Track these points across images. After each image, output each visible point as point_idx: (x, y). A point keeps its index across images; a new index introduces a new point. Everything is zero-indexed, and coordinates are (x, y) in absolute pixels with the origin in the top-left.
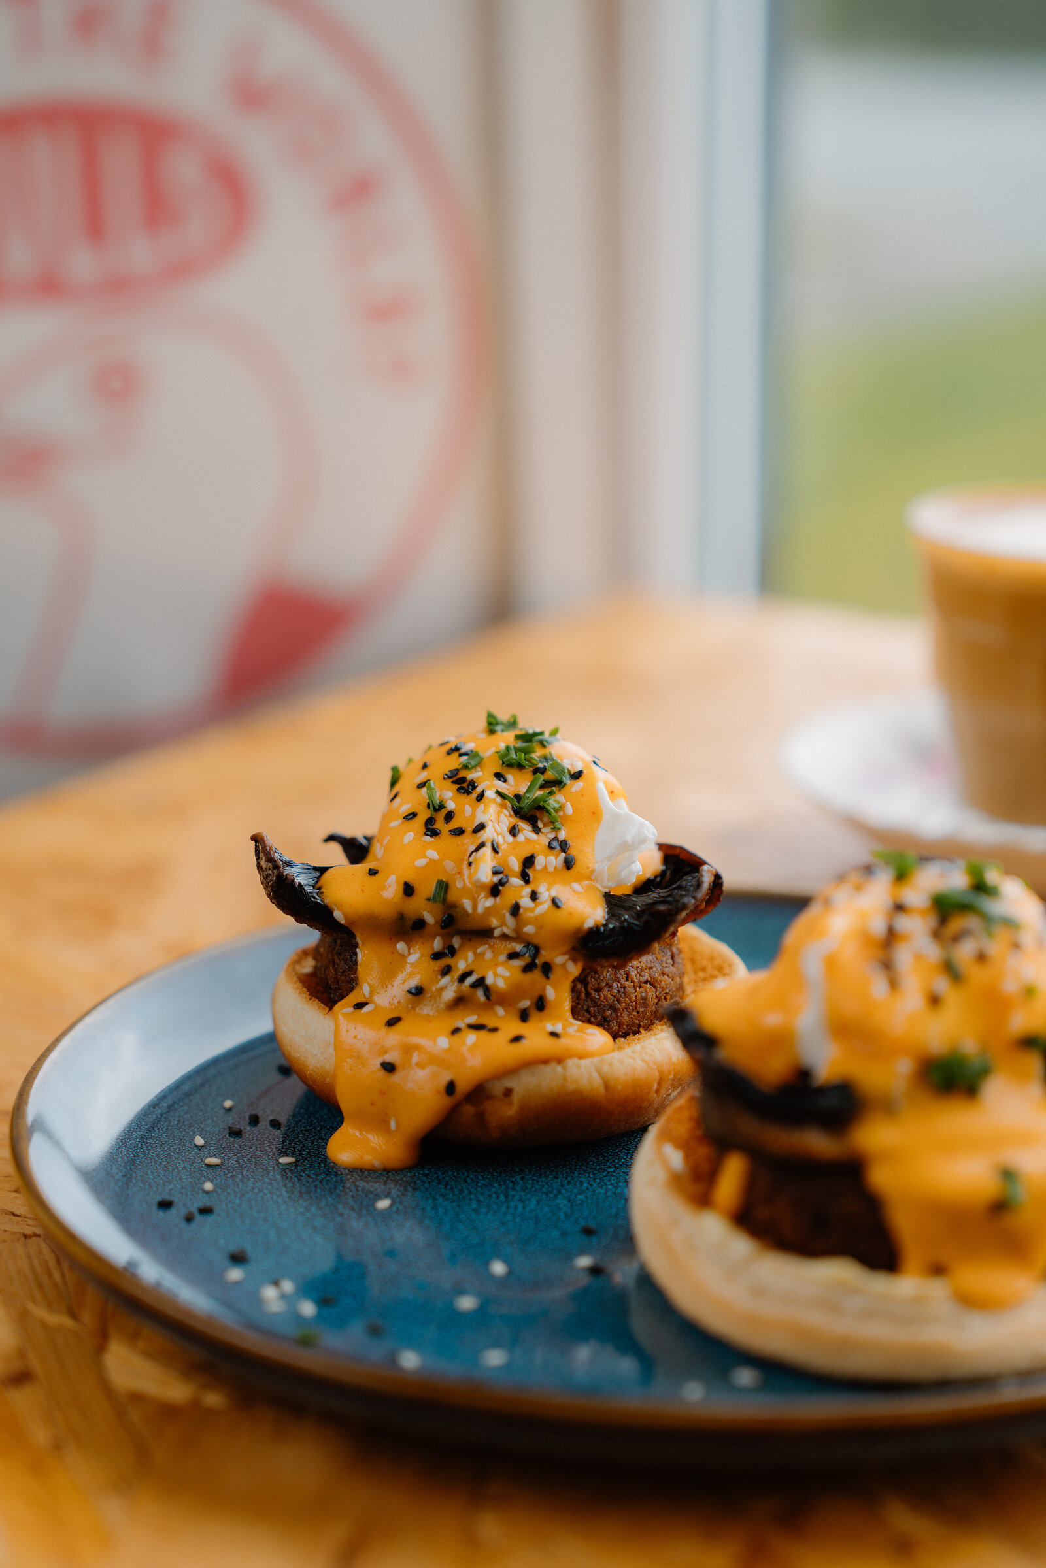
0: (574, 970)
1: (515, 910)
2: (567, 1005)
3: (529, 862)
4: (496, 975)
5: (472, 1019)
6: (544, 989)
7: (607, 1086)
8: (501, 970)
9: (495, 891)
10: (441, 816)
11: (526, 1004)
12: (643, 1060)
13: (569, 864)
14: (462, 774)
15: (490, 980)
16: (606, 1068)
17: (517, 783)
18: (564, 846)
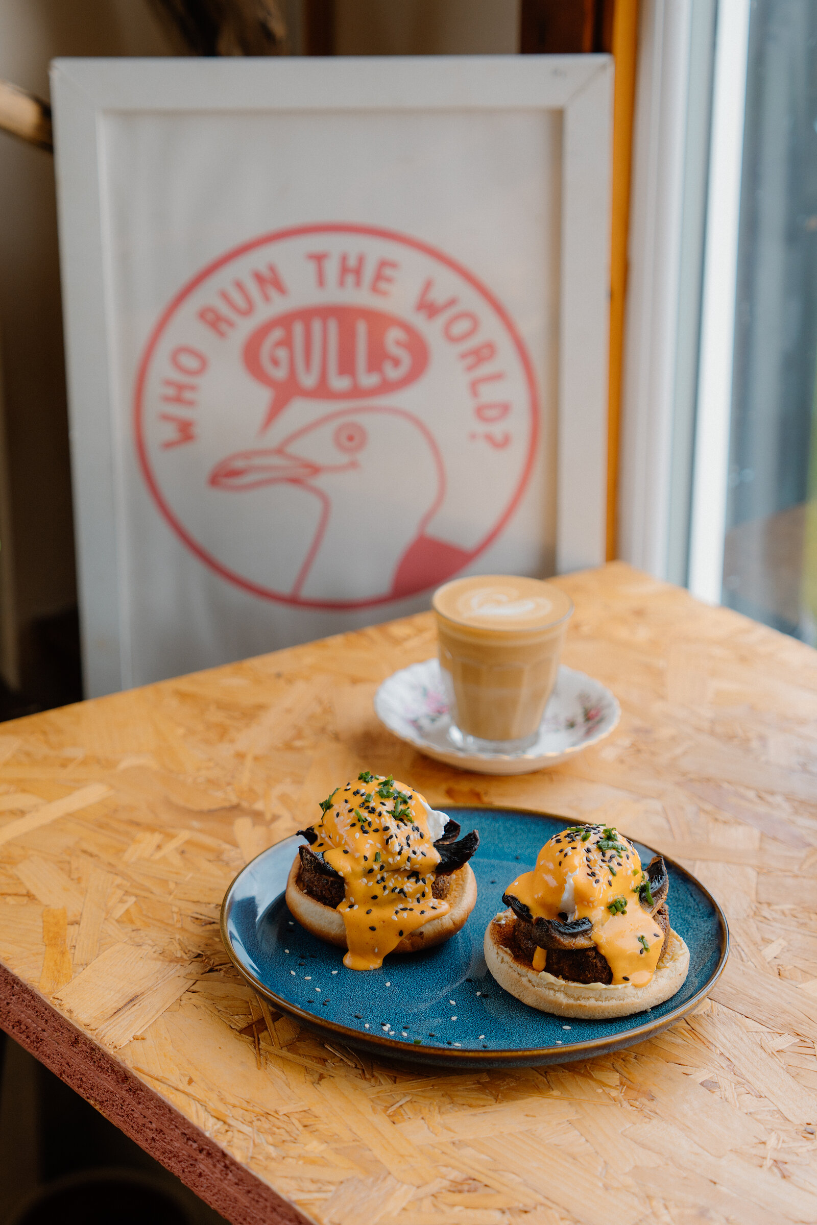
0: (433, 878)
1: (409, 859)
2: (431, 894)
3: (408, 838)
4: (407, 887)
5: (401, 906)
6: (425, 889)
7: (454, 924)
8: (408, 884)
9: (400, 853)
10: (366, 824)
11: (418, 895)
12: (462, 910)
13: (422, 836)
14: (367, 804)
15: (406, 889)
16: (453, 917)
17: (390, 805)
18: (417, 829)
